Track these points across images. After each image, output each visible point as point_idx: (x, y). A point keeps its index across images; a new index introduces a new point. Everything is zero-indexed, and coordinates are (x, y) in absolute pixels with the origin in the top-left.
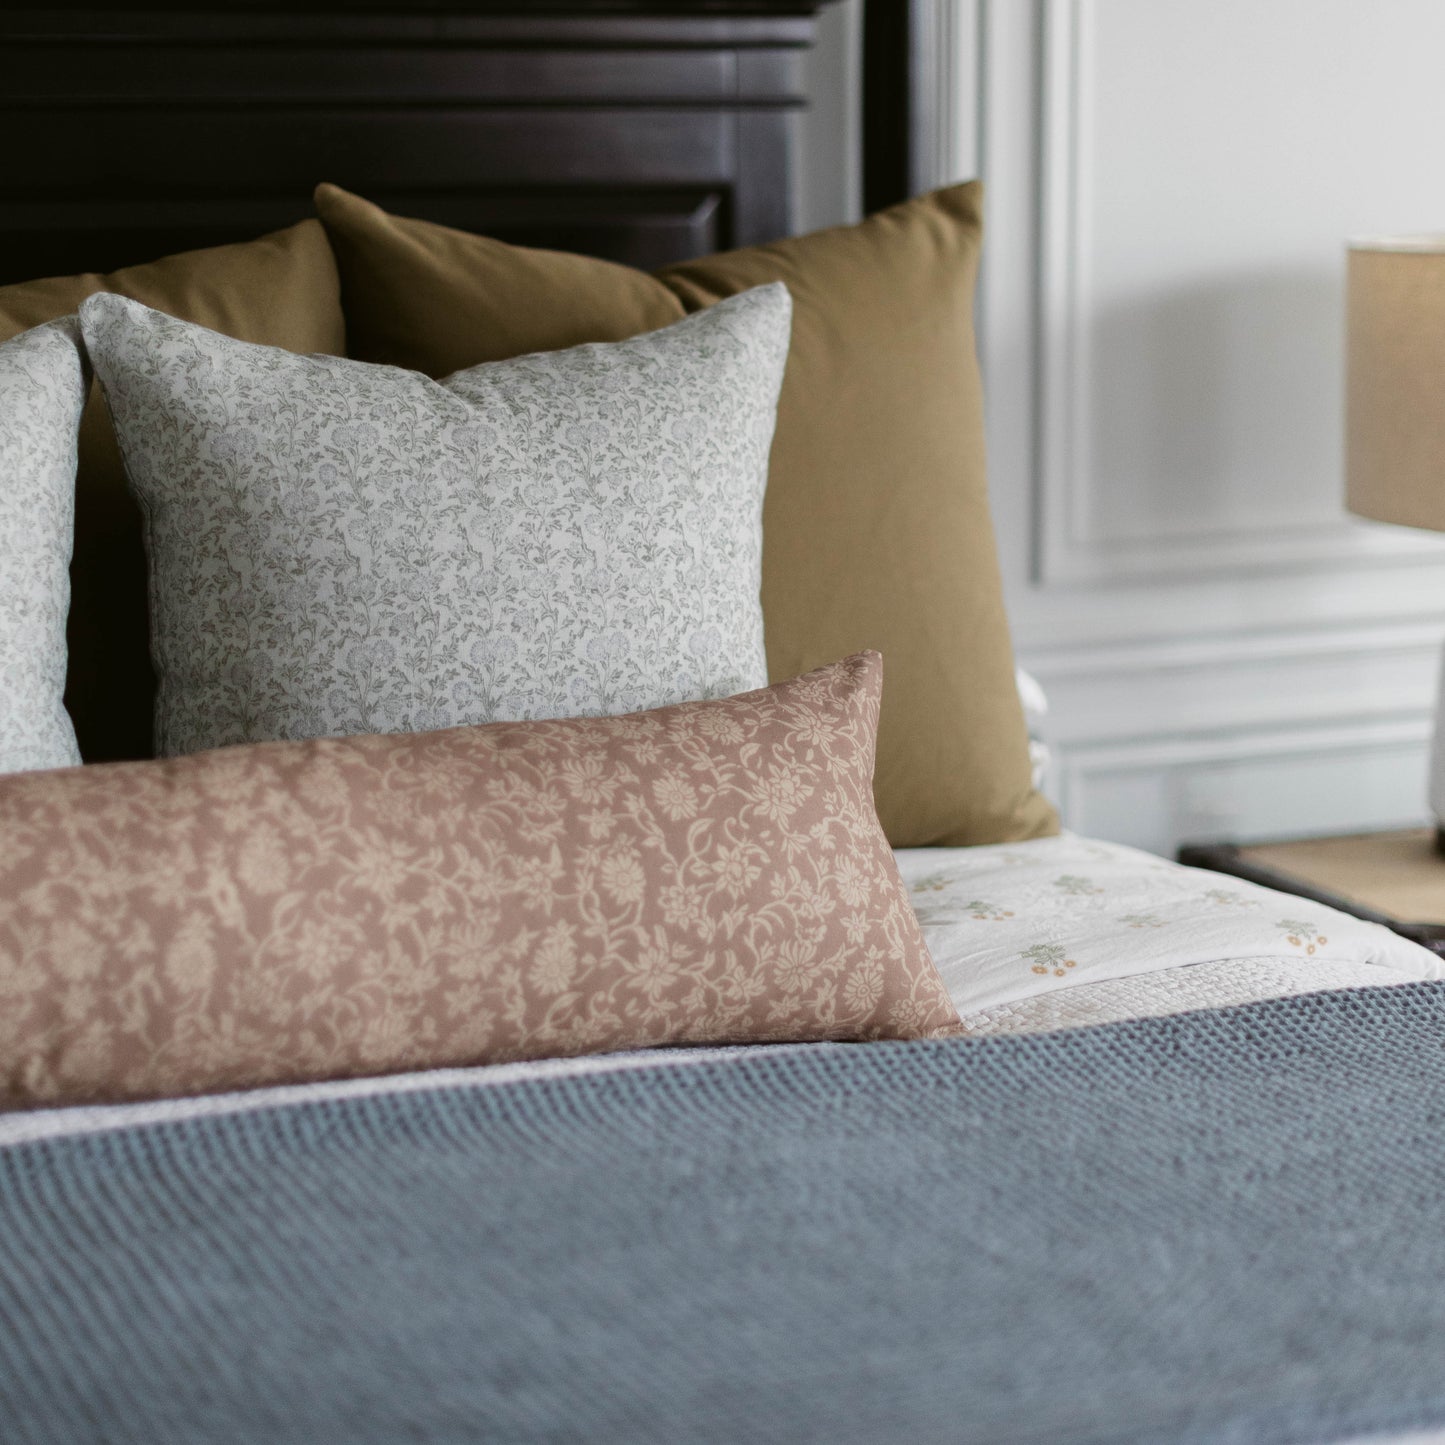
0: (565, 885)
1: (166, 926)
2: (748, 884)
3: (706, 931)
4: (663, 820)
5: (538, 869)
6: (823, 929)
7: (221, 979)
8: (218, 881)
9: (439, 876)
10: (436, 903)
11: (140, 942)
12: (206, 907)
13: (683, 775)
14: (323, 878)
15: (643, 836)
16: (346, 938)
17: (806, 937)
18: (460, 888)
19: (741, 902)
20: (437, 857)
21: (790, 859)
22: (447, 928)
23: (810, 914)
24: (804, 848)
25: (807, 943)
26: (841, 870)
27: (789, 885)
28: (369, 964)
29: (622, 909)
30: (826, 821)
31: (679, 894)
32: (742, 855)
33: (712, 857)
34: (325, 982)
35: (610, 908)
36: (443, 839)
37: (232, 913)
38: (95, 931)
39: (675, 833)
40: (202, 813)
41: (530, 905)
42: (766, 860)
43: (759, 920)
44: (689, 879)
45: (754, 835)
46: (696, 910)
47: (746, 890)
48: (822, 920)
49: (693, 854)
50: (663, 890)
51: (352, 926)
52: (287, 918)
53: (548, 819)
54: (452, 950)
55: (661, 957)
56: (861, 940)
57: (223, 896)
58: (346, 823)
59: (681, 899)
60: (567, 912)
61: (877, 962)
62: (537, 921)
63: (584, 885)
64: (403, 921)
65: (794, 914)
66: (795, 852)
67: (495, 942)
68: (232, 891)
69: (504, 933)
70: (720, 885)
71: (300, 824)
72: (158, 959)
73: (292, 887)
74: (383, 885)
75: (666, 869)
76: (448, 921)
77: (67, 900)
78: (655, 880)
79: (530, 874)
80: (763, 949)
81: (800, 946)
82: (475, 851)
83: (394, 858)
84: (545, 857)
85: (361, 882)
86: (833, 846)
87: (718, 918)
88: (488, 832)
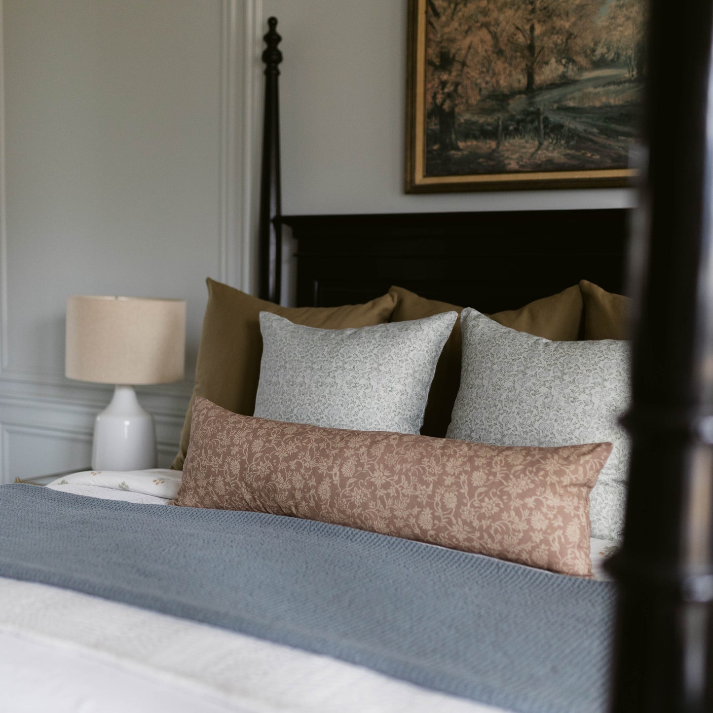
0: (431, 497)
1: (320, 479)
2: (493, 512)
3: (476, 524)
4: (470, 484)
5: (424, 490)
6: (522, 534)
7: (332, 497)
8: (336, 470)
9: (394, 484)
10: (392, 491)
11: (313, 483)
12: (331, 477)
13: (487, 472)
14: (363, 476)
15: (461, 488)
16: (366, 495)
17: (514, 535)
18: (400, 489)
19: (489, 518)
20: (396, 478)
21: (512, 508)
22: (394, 500)
23: (516, 527)
24: (519, 505)
25: (515, 538)
26: (535, 516)
27: (509, 516)
28: (371, 505)
29: (447, 510)
30: (534, 498)
31: (467, 510)
32: (493, 503)
33: (482, 501)
34: (359, 507)
35: (444, 508)
36: (400, 473)
37: (337, 480)
38: (303, 476)
39: (472, 490)
40: (341, 450)
41: (419, 500)
42: (502, 506)
43: (496, 526)
44: (472, 506)
45: (501, 498)
46: (473, 517)
47: (492, 515)
48: (521, 531)
49: (476, 498)
50: (462, 507)
51: (367, 492)
52: (350, 485)
53: (434, 475)
54: (395, 507)
55: (461, 528)
56: (538, 541)
57: (335, 474)
58: (376, 462)
59: (468, 512)
60: (430, 505)
61: (545, 550)
62: (420, 505)
63: (437, 499)
64: (382, 495)
65: (510, 527)
66: (515, 506)
67: (407, 508)
68: (338, 473)
69: (410, 506)
70: (483, 511)
71: (364, 459)
72: (316, 488)
73: (354, 477)
74: (378, 483)
75: (465, 501)
76: (395, 498)
77: (299, 465)
78: (460, 503)
79: (421, 490)
80: (497, 536)
81: (512, 538)
82: (408, 479)
83: (384, 475)
84: (428, 487)
85: (372, 480)
86: (533, 507)
87: (480, 521)
88: (414, 474)
